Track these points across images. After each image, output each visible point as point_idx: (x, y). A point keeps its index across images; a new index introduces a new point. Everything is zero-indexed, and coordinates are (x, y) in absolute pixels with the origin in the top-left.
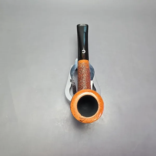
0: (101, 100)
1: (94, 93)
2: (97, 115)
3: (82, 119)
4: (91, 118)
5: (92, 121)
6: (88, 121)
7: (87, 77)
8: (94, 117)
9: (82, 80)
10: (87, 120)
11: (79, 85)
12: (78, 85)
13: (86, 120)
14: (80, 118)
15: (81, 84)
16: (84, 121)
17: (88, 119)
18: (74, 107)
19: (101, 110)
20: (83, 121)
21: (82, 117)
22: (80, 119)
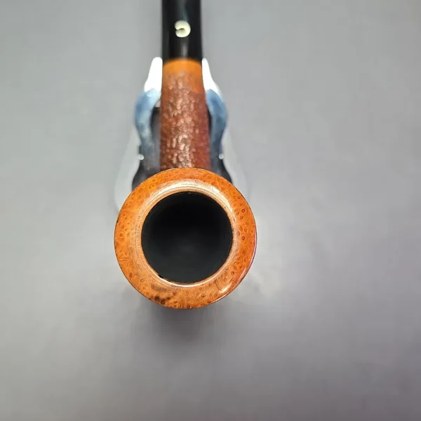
0: (243, 211)
1: (213, 184)
2: (226, 274)
3: (165, 290)
4: (201, 289)
5: (206, 298)
6: (188, 299)
7: (195, 128)
8: (215, 281)
9: (174, 140)
10: (185, 297)
11: (165, 160)
12: (161, 160)
13: (180, 294)
14: (153, 287)
15: (172, 156)
16: (172, 301)
17: (187, 292)
18: (128, 243)
19: (244, 252)
20: (169, 299)
21: (164, 282)
22: (155, 294)
